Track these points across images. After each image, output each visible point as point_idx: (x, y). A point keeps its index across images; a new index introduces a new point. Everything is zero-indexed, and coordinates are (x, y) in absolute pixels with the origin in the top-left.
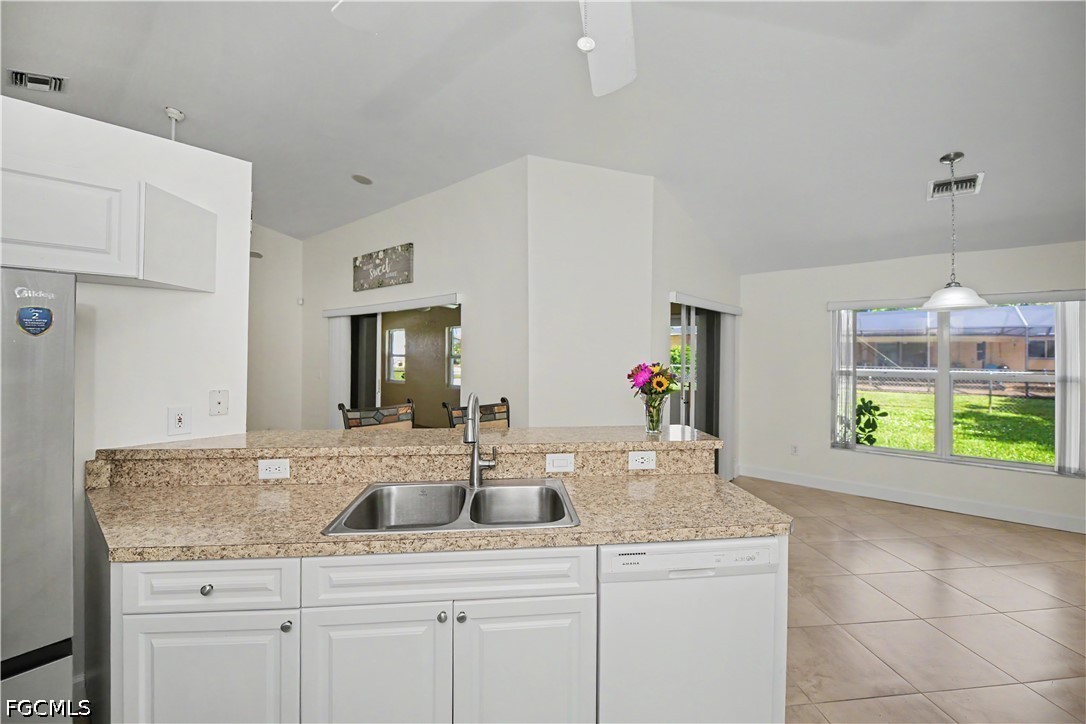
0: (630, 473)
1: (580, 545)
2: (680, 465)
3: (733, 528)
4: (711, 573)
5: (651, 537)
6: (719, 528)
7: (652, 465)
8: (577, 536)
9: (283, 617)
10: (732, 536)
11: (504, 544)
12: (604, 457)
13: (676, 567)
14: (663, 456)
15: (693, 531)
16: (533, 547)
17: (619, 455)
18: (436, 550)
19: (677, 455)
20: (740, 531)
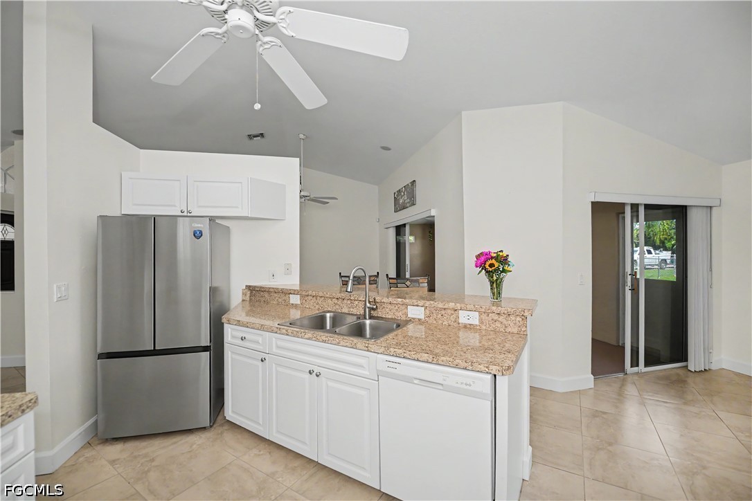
0: (460, 325)
1: (368, 351)
2: (498, 324)
3: (457, 361)
4: (440, 387)
5: (405, 355)
6: (448, 358)
7: (476, 322)
8: (367, 345)
9: (263, 356)
10: (457, 366)
11: (334, 342)
12: (443, 312)
13: (418, 377)
14: (484, 316)
15: (431, 357)
16: (346, 346)
17: (453, 312)
18: (309, 339)
19: (496, 317)
20: (463, 364)
